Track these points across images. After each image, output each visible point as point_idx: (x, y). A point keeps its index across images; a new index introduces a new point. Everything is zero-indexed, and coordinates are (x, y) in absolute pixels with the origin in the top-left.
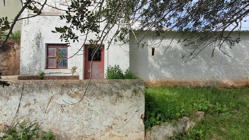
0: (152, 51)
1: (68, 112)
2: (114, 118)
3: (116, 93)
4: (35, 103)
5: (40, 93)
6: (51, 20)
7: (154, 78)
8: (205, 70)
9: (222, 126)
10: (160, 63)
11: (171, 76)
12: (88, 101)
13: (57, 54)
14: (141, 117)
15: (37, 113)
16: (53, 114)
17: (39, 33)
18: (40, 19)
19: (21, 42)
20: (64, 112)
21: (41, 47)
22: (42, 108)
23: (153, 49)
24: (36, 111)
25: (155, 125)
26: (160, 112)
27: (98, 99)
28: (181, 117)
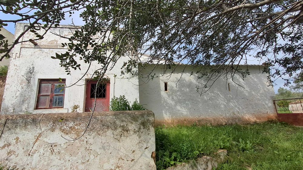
0: (164, 86)
1: (59, 153)
2: (118, 159)
3: (121, 126)
4: (17, 143)
5: (24, 130)
6: (48, 53)
7: (169, 116)
8: (224, 104)
9: (248, 165)
10: (175, 98)
11: (188, 113)
12: (86, 138)
13: (51, 91)
14: (152, 156)
15: (18, 156)
16: (39, 156)
17: (31, 67)
18: (34, 52)
19: (7, 78)
20: (54, 153)
21: (32, 83)
22: (25, 149)
23: (166, 84)
24: (16, 154)
25: (169, 166)
26: (175, 151)
27: (99, 135)
28: (200, 156)
